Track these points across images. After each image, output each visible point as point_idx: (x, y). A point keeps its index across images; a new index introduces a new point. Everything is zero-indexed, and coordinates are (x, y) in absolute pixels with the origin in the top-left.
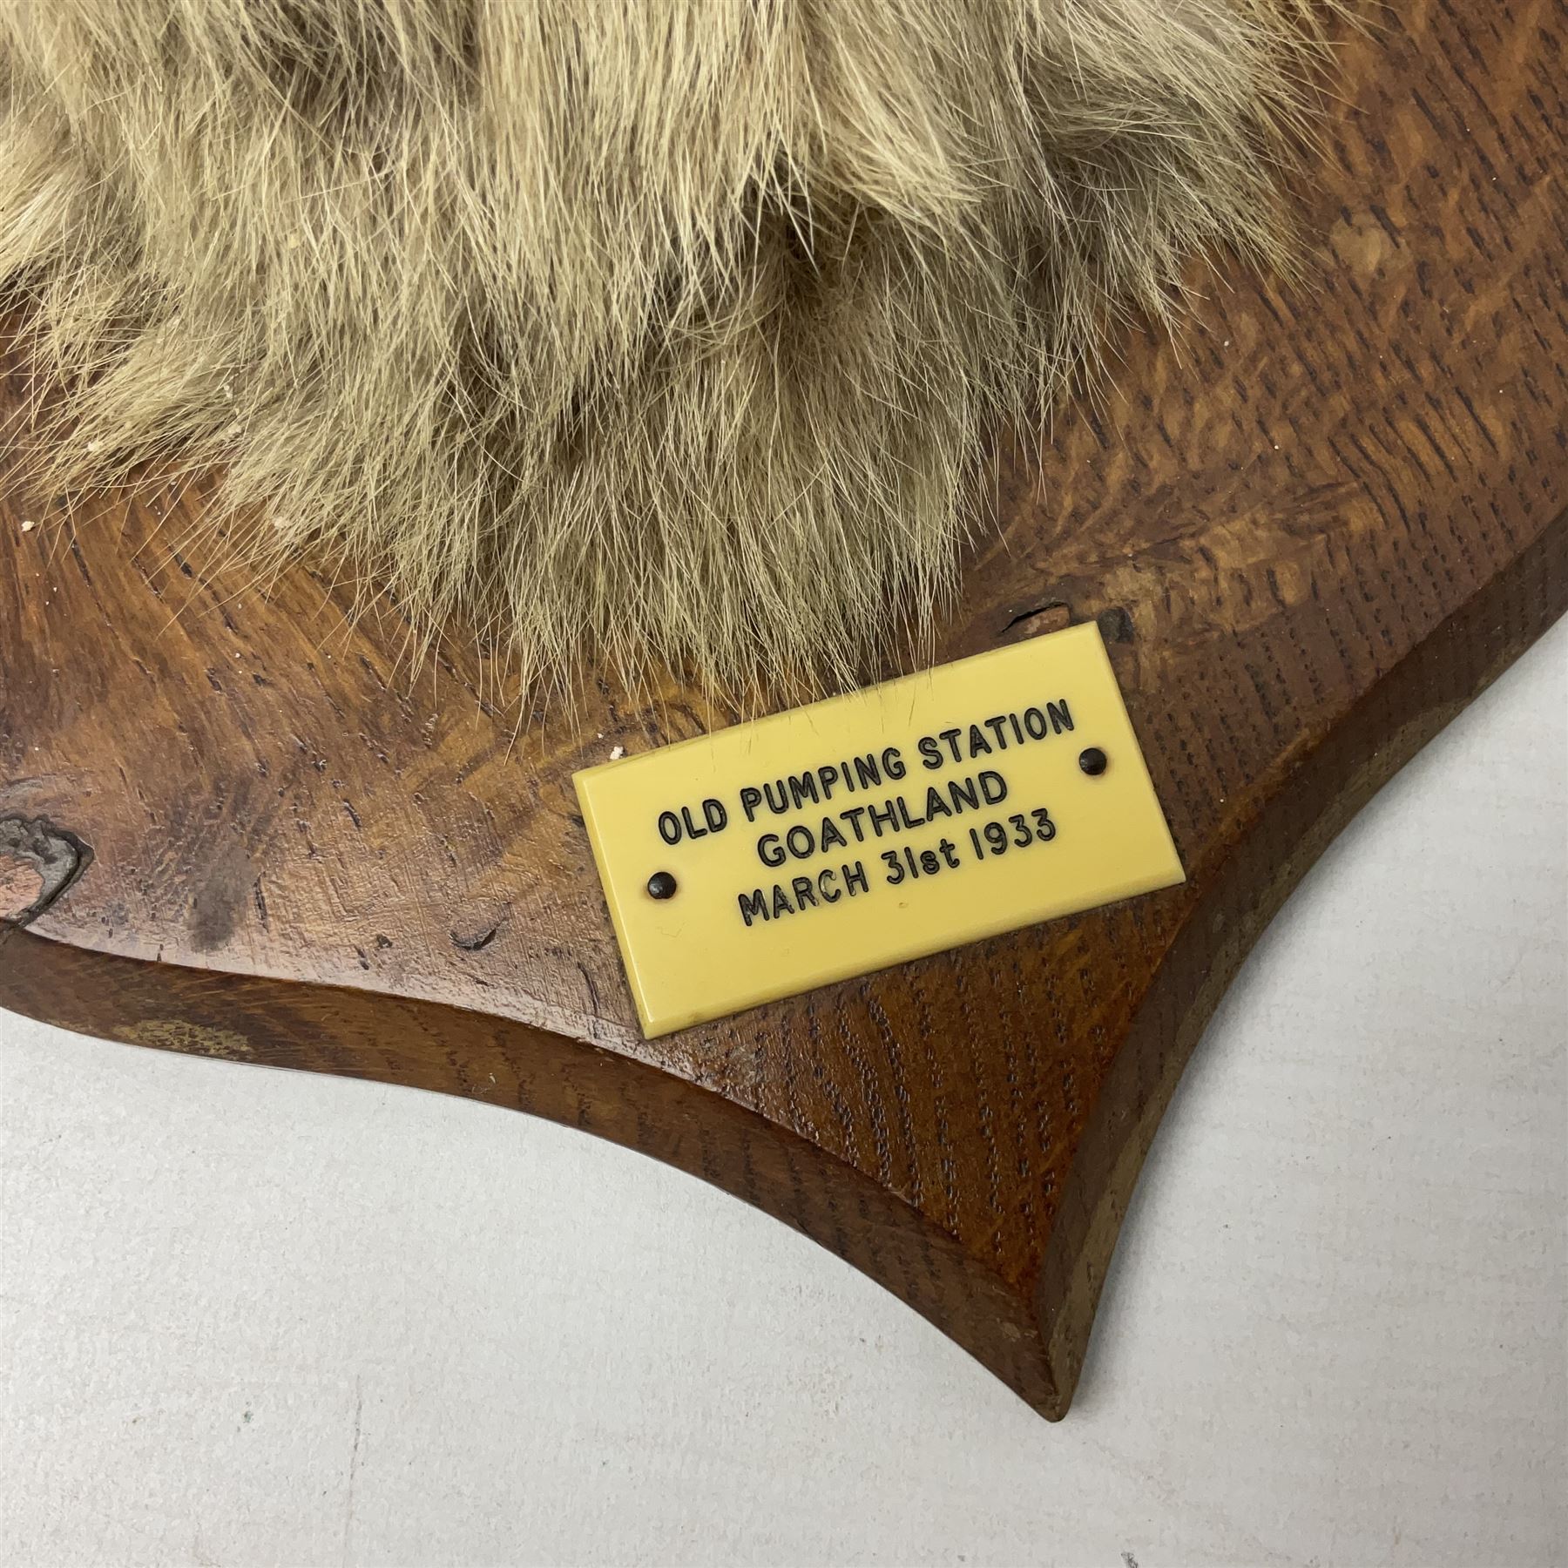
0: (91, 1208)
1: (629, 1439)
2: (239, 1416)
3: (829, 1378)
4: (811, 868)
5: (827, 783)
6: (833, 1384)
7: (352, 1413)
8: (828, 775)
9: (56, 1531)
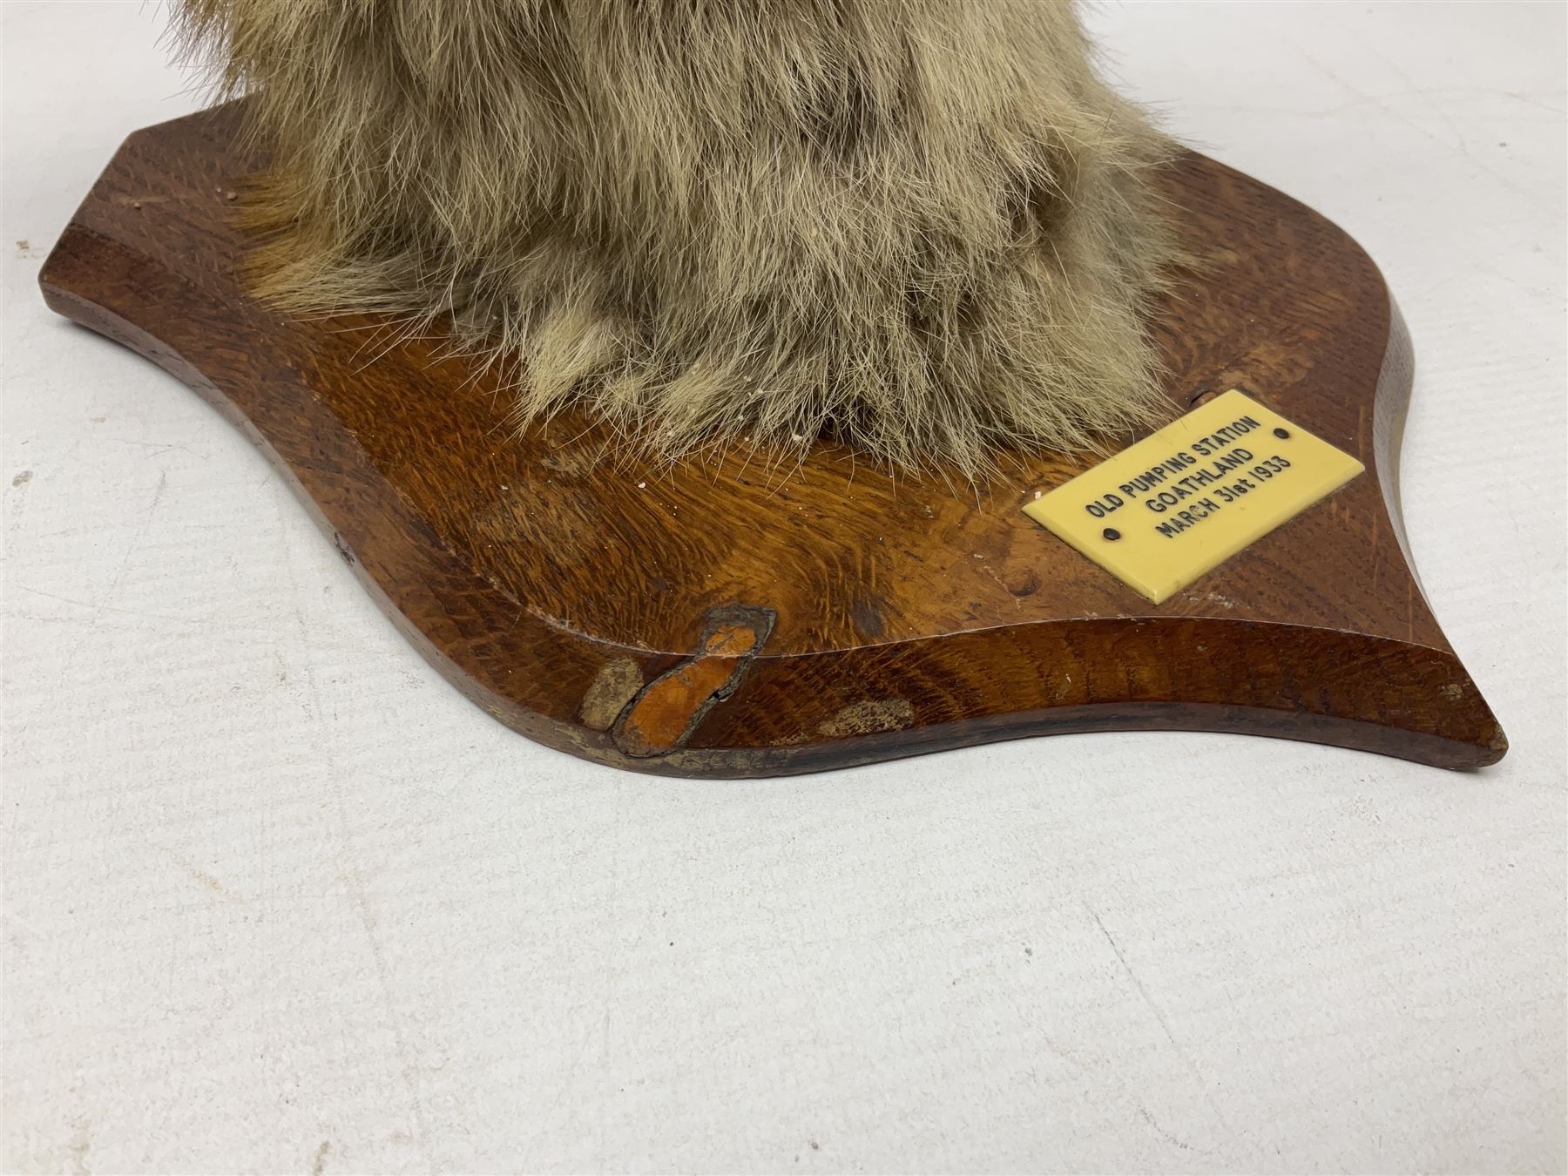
0: (841, 870)
1: (1275, 877)
2: (1022, 954)
3: (1361, 806)
4: (1183, 505)
5: (1161, 473)
6: (1364, 807)
7: (1095, 924)
8: (1159, 471)
9: (944, 1076)
